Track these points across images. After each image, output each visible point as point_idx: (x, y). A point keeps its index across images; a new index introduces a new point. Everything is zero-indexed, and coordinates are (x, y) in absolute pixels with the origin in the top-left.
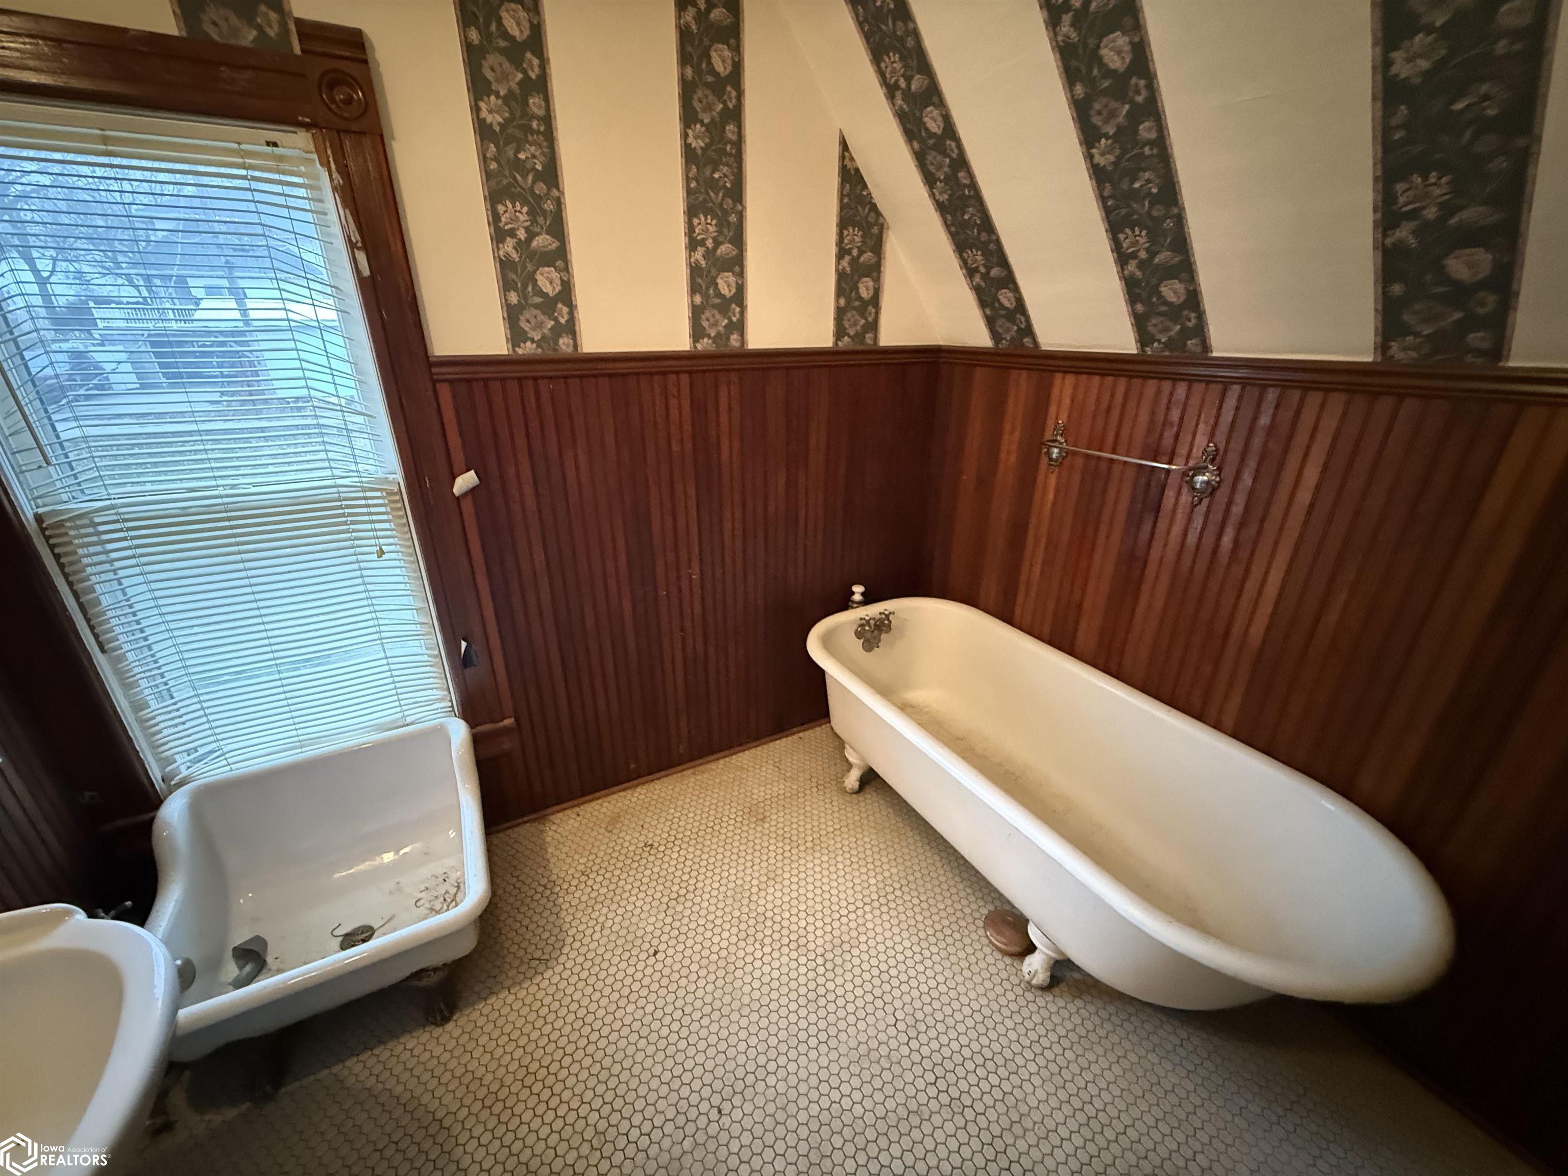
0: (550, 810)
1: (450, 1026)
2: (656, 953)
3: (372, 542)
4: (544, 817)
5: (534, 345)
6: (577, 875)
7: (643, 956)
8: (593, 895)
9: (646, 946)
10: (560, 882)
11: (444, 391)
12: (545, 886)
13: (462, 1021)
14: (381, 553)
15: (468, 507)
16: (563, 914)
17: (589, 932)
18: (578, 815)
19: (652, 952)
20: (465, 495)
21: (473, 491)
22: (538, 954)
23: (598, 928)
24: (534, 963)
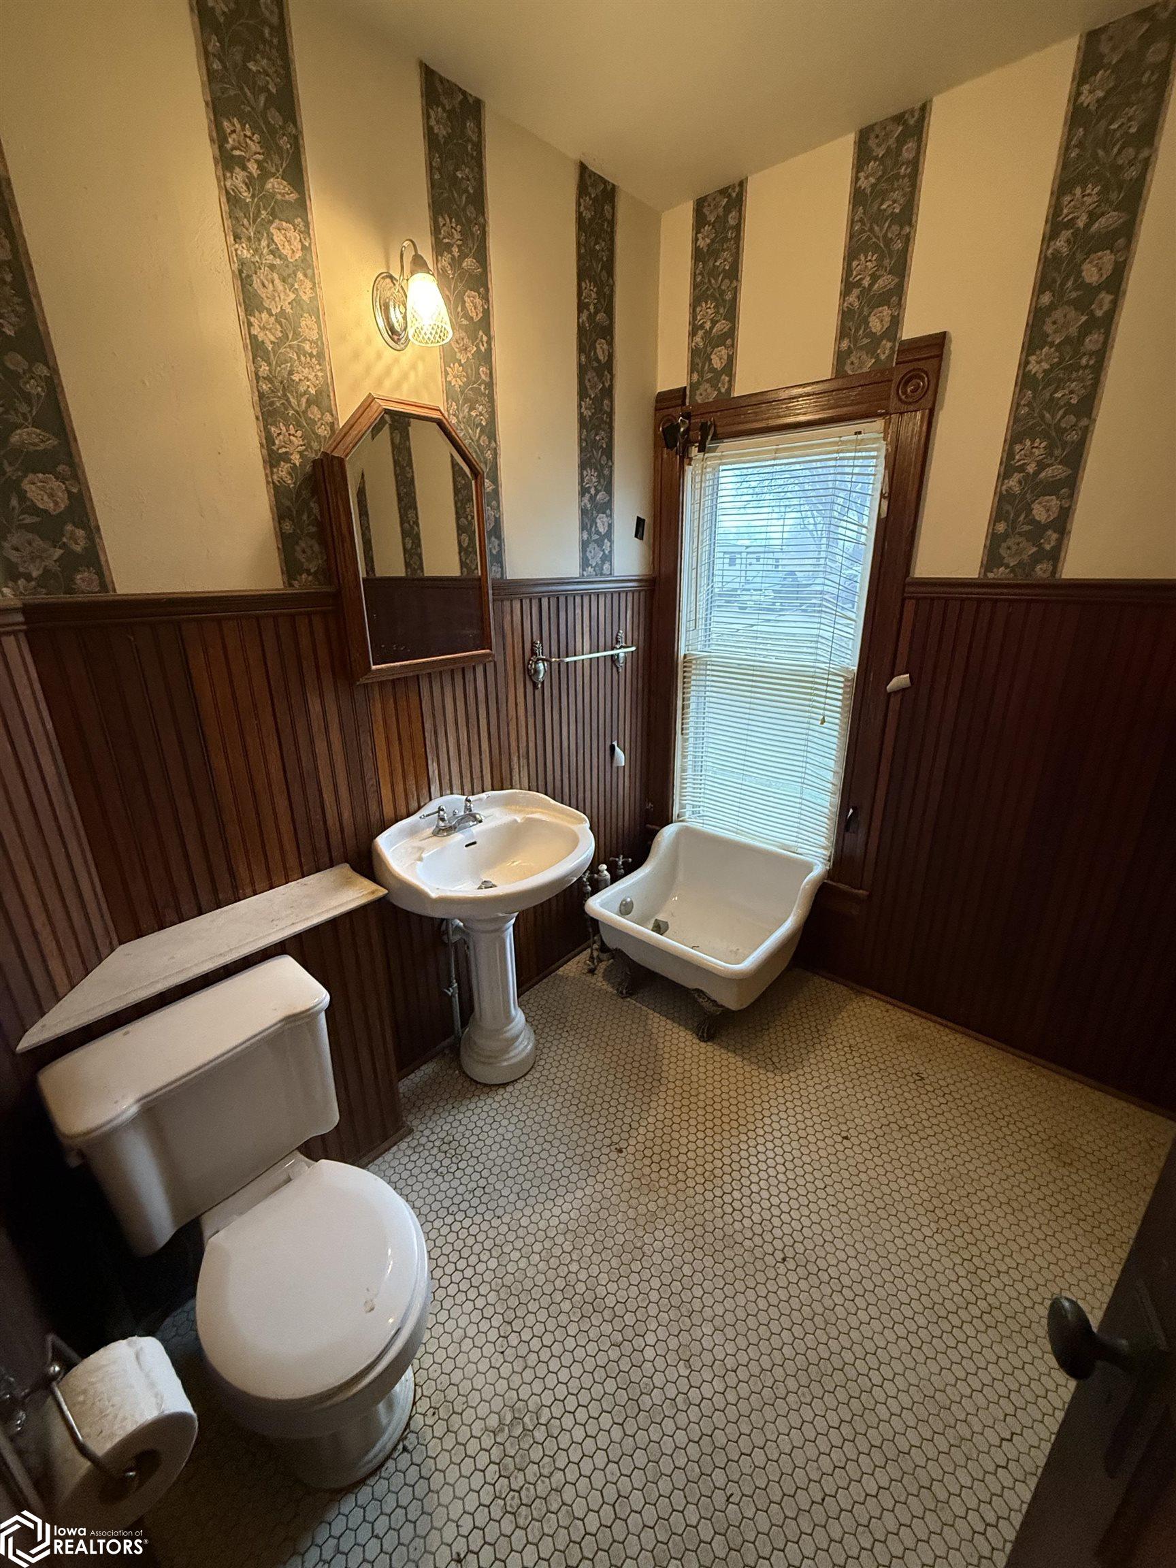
0: (868, 991)
1: (703, 1045)
2: (846, 1138)
3: (821, 712)
4: (859, 993)
5: (1008, 570)
6: (845, 1043)
7: (835, 1130)
8: (843, 1065)
9: (844, 1128)
10: (830, 1036)
11: (910, 606)
12: (818, 1030)
13: (710, 1048)
14: (823, 721)
15: (895, 703)
16: (812, 1055)
17: (817, 1080)
18: (887, 1011)
19: (844, 1134)
20: (895, 692)
21: (903, 691)
22: (775, 1059)
23: (825, 1085)
24: (768, 1061)
